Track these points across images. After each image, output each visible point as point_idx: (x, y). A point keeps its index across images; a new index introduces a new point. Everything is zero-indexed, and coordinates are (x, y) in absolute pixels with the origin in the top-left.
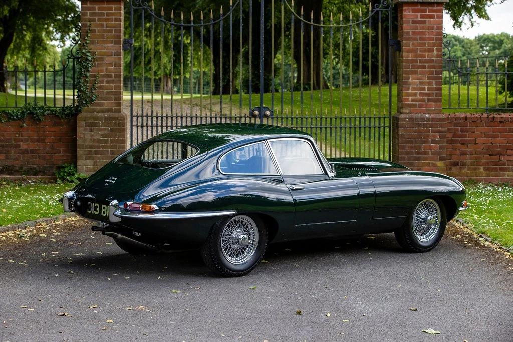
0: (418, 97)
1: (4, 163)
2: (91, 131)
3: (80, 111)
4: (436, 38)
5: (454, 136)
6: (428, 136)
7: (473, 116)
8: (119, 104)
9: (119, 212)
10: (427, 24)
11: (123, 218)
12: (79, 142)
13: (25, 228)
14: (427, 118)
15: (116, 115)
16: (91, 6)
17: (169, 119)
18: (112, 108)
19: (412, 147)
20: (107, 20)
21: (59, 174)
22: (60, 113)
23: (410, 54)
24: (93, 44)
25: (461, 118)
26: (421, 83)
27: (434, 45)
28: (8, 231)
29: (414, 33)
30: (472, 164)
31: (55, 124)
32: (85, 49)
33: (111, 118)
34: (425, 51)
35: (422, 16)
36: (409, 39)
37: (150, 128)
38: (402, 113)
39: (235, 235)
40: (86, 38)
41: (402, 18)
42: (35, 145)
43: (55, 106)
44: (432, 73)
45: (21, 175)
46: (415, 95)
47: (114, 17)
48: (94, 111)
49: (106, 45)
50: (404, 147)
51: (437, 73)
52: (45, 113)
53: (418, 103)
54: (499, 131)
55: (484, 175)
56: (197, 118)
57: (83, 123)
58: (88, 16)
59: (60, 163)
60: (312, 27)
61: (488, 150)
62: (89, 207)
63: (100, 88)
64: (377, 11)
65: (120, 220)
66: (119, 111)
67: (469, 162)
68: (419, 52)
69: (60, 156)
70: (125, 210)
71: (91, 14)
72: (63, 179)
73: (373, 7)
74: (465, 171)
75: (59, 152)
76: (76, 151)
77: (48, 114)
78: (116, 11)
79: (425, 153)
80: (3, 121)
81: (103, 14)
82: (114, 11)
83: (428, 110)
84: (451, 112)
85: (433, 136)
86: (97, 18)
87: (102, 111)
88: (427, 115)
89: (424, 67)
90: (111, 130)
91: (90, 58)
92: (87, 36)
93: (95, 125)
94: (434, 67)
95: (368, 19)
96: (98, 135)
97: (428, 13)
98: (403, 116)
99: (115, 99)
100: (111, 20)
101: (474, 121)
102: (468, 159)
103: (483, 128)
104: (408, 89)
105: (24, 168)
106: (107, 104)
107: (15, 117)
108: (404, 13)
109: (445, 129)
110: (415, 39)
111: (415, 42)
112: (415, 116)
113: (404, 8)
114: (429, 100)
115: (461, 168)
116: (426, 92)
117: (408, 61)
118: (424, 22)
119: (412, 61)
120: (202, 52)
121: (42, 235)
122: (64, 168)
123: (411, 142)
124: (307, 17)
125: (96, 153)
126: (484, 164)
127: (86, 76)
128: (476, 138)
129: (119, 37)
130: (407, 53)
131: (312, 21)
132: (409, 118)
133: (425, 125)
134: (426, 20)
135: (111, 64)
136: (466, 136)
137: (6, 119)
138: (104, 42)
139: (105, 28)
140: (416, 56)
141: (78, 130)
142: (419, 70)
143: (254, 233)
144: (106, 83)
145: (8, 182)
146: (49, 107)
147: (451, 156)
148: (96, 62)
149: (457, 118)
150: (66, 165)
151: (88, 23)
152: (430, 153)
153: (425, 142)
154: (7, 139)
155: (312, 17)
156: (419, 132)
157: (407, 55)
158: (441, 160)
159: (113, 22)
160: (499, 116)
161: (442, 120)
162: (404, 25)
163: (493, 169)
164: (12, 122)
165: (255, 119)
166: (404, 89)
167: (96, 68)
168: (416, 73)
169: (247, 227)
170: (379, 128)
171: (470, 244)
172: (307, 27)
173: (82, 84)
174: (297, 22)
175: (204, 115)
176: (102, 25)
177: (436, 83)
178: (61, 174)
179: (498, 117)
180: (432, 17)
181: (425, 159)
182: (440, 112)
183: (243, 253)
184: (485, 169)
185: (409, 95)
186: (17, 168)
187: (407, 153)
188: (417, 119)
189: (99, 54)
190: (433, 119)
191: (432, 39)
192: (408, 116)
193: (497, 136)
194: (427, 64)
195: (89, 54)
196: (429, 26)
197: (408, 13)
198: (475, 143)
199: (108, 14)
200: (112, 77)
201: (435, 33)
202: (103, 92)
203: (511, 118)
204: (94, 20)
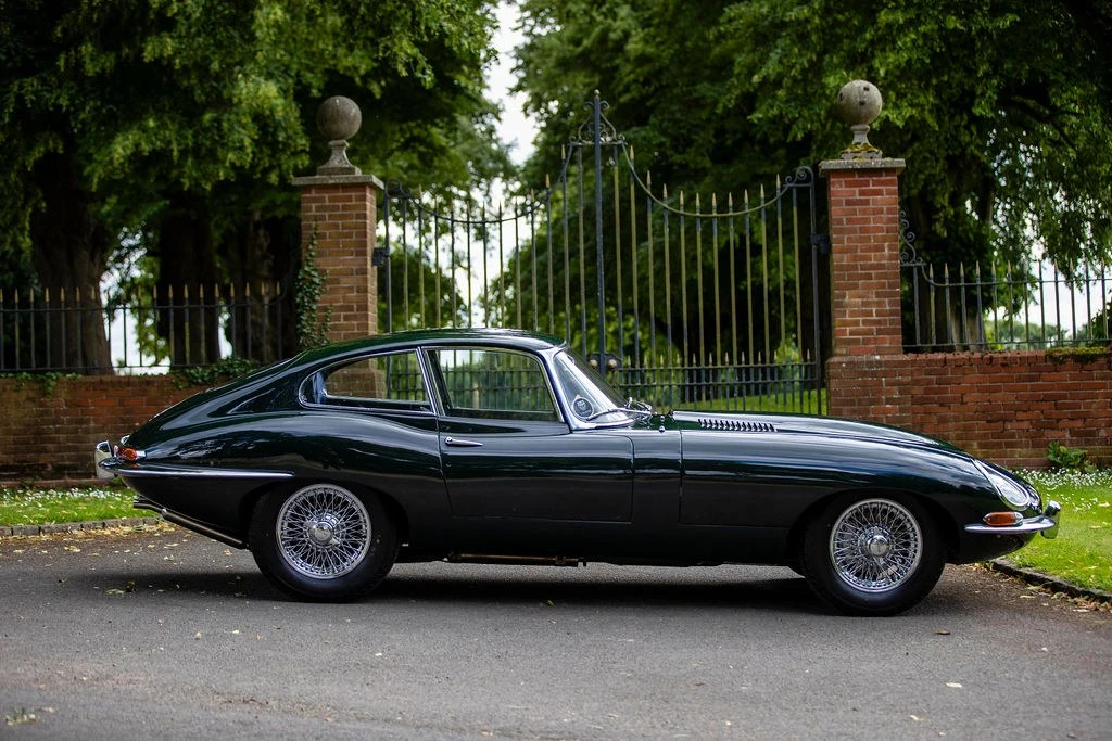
0: (861, 326)
4: (887, 228)
5: (927, 391)
6: (880, 392)
7: (957, 357)
10: (871, 206)
14: (878, 362)
16: (317, 195)
19: (853, 411)
20: (343, 217)
23: (845, 256)
24: (321, 256)
25: (937, 362)
26: (864, 304)
27: (884, 239)
29: (849, 221)
30: (959, 438)
32: (309, 266)
34: (870, 250)
35: (862, 193)
36: (841, 231)
38: (834, 355)
40: (311, 247)
41: (828, 197)
44: (883, 286)
46: (856, 323)
47: (354, 212)
49: (342, 258)
50: (839, 412)
51: (892, 286)
53: (860, 337)
54: (1002, 380)
58: (314, 213)
60: (682, 218)
61: (983, 412)
63: (334, 328)
64: (790, 189)
67: (952, 434)
68: (859, 253)
71: (318, 209)
73: (782, 182)
78: (358, 203)
81: (337, 208)
82: (354, 203)
83: (878, 348)
85: (889, 391)
86: (327, 214)
88: (878, 357)
89: (869, 277)
91: (317, 280)
92: (313, 245)
94: (885, 276)
95: (776, 203)
97: (871, 187)
98: (835, 360)
100: (351, 218)
101: (960, 366)
102: (951, 430)
103: (975, 376)
104: (844, 314)
107: (200, 381)
108: (832, 189)
109: (909, 379)
110: (853, 231)
111: (852, 235)
112: (856, 359)
113: (832, 180)
114: (879, 332)
116: (875, 318)
117: (841, 268)
119: (849, 267)
123: (852, 403)
124: (674, 202)
126: (978, 437)
127: (313, 310)
128: (963, 394)
129: (364, 244)
130: (838, 255)
131: (682, 208)
132: (847, 363)
133: (873, 374)
134: (869, 200)
135: (350, 289)
136: (945, 391)
137: (187, 385)
138: (344, 253)
139: (340, 231)
140: (855, 258)
142: (861, 282)
144: (345, 320)
147: (922, 425)
148: (328, 287)
149: (930, 362)
151: (314, 224)
153: (873, 402)
155: (682, 201)
156: (864, 385)
157: (838, 259)
160: (1001, 356)
161: (903, 364)
162: (833, 208)
163: (993, 446)
164: (195, 389)
166: (835, 315)
167: (328, 297)
168: (855, 287)
170: (801, 382)
172: (674, 218)
173: (304, 323)
176: (336, 226)
177: (890, 303)
179: (997, 358)
180: (879, 193)
182: (899, 351)
184: (981, 446)
185: (846, 324)
188: (860, 364)
189: (332, 272)
190: (887, 363)
191: (880, 230)
192: (844, 359)
193: (998, 390)
194: (873, 272)
195: (316, 274)
196: (874, 209)
197: (839, 190)
198: (962, 403)
199: (344, 208)
200: (352, 310)
201: (884, 220)
202: (339, 334)
203: (1020, 358)
204: (323, 218)
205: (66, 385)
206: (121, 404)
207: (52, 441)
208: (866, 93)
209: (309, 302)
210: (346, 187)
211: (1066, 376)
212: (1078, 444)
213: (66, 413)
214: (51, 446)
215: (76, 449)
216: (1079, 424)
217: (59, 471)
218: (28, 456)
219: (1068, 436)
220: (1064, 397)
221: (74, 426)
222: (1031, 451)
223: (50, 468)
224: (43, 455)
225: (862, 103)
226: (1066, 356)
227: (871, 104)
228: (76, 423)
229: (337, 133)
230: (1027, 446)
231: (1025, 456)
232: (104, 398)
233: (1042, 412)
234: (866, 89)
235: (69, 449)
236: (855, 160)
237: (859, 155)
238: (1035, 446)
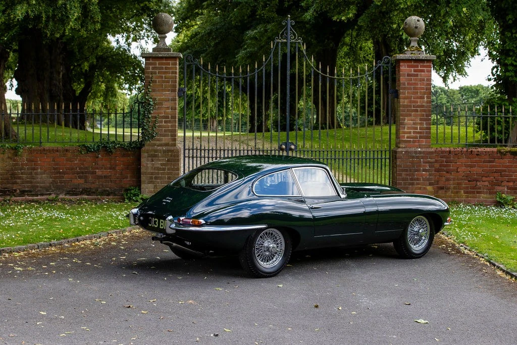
0: (412, 134)
1: (83, 186)
2: (153, 161)
3: (144, 145)
4: (426, 88)
5: (440, 166)
6: (420, 166)
7: (456, 150)
8: (175, 140)
9: (173, 226)
10: (419, 77)
11: (176, 230)
12: (143, 170)
13: (100, 237)
14: (419, 151)
15: (172, 148)
16: (153, 62)
17: (214, 152)
18: (169, 143)
19: (407, 175)
20: (165, 73)
21: (127, 195)
22: (127, 146)
23: (406, 101)
24: (154, 91)
25: (445, 152)
26: (414, 124)
27: (425, 93)
28: (86, 240)
29: (408, 84)
30: (454, 188)
31: (124, 156)
32: (148, 96)
33: (169, 151)
34: (418, 98)
35: (415, 71)
36: (405, 89)
37: (199, 159)
38: (399, 147)
39: (266, 244)
40: (149, 87)
41: (399, 72)
42: (107, 172)
43: (124, 141)
44: (423, 115)
45: (97, 195)
46: (410, 133)
47: (171, 71)
48: (155, 145)
49: (164, 93)
50: (401, 175)
51: (427, 116)
52: (116, 147)
53: (412, 139)
54: (476, 162)
55: (464, 197)
56: (236, 151)
57: (146, 154)
58: (151, 70)
59: (127, 186)
60: (328, 78)
61: (467, 177)
62: (150, 222)
63: (159, 126)
64: (380, 67)
65: (174, 231)
66: (175, 145)
67: (452, 186)
68: (412, 99)
69: (128, 180)
70: (178, 224)
71: (153, 68)
72: (130, 199)
73: (376, 63)
74: (449, 193)
75: (127, 178)
76: (140, 177)
77: (118, 147)
78: (173, 66)
79: (418, 179)
80: (83, 153)
81: (162, 68)
82: (171, 66)
83: (420, 145)
84: (438, 146)
85: (424, 165)
86: (157, 71)
87: (161, 145)
88: (419, 149)
89: (417, 111)
90: (168, 160)
91: (152, 103)
92: (150, 86)
93: (156, 156)
94: (424, 111)
95: (373, 73)
96: (158, 164)
97: (419, 68)
98: (400, 150)
99: (172, 136)
100: (169, 73)
101: (456, 154)
102: (451, 185)
103: (464, 160)
104: (404, 128)
105: (99, 190)
106: (165, 140)
107: (92, 150)
108: (401, 68)
109: (433, 160)
110: (410, 89)
111: (409, 91)
112: (409, 150)
113: (401, 64)
114: (421, 137)
115: (446, 191)
116: (419, 130)
117: (404, 106)
118: (417, 75)
119: (407, 106)
120: (241, 98)
121: (113, 243)
122: (131, 190)
123: (406, 171)
124: (324, 71)
125: (156, 178)
126: (464, 188)
127: (149, 118)
128: (458, 168)
129: (175, 86)
130: (403, 100)
131: (328, 74)
132: (406, 152)
133: (417, 157)
134: (418, 74)
135: (168, 108)
136: (450, 166)
137: (86, 152)
138: (163, 90)
139: (163, 79)
140: (410, 102)
141: (142, 160)
142: (413, 113)
143: (281, 243)
144: (165, 123)
145: (87, 201)
146: (119, 141)
147: (438, 182)
148: (157, 107)
149: (443, 152)
150: (132, 188)
151: (151, 75)
152: (422, 179)
153: (418, 170)
154: (86, 167)
155: (328, 71)
156: (412, 162)
157: (403, 102)
158: (430, 184)
159: (171, 75)
160: (476, 150)
161: (432, 153)
162: (401, 77)
163: (470, 193)
164: (90, 154)
165: (283, 152)
166: (401, 128)
167: (156, 111)
168: (410, 115)
169: (276, 238)
170: (381, 159)
171: (453, 251)
172: (324, 78)
173: (145, 124)
174: (316, 75)
175: (242, 149)
176: (162, 77)
177: (426, 124)
178: (129, 195)
179: (474, 151)
180: (423, 71)
181: (418, 184)
182: (429, 147)
183: (273, 258)
184: (465, 193)
185: (405, 133)
186: (94, 190)
187: (403, 179)
188: (410, 152)
189: (159, 100)
190: (424, 152)
191: (423, 89)
192: (404, 150)
193: (474, 166)
194: (419, 109)
195: (151, 100)
196: (420, 79)
197: (404, 68)
198: (457, 172)
199: (166, 68)
200: (169, 118)
201: (425, 84)
202: (162, 130)
203: (485, 152)
204: (155, 73)
205: (27, 151)
206: (54, 160)
207: (20, 178)
208: (418, 23)
209: (147, 114)
210: (167, 58)
211: (506, 161)
212: (510, 193)
213: (26, 165)
214: (18, 181)
215: (31, 182)
216: (511, 184)
217: (23, 193)
218: (8, 185)
219: (506, 189)
220: (505, 171)
221: (30, 171)
222: (488, 196)
223: (18, 191)
224: (15, 185)
225: (416, 27)
226: (507, 152)
227: (420, 28)
228: (32, 170)
229: (162, 31)
230: (486, 193)
231: (486, 198)
232: (46, 157)
233: (495, 178)
234: (418, 21)
235: (27, 182)
236: (412, 55)
237: (414, 52)
238: (490, 193)
